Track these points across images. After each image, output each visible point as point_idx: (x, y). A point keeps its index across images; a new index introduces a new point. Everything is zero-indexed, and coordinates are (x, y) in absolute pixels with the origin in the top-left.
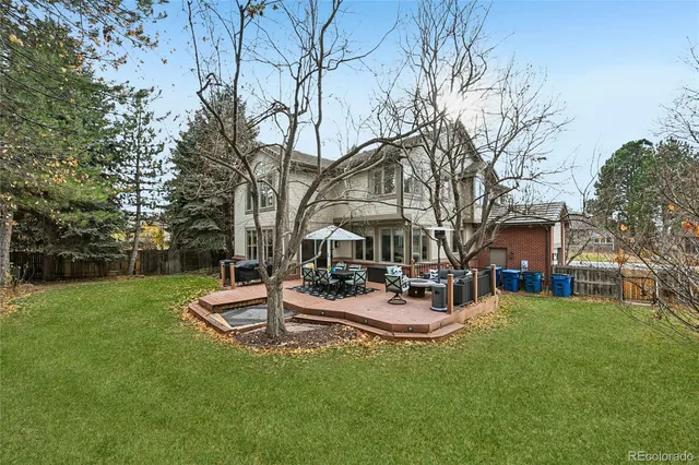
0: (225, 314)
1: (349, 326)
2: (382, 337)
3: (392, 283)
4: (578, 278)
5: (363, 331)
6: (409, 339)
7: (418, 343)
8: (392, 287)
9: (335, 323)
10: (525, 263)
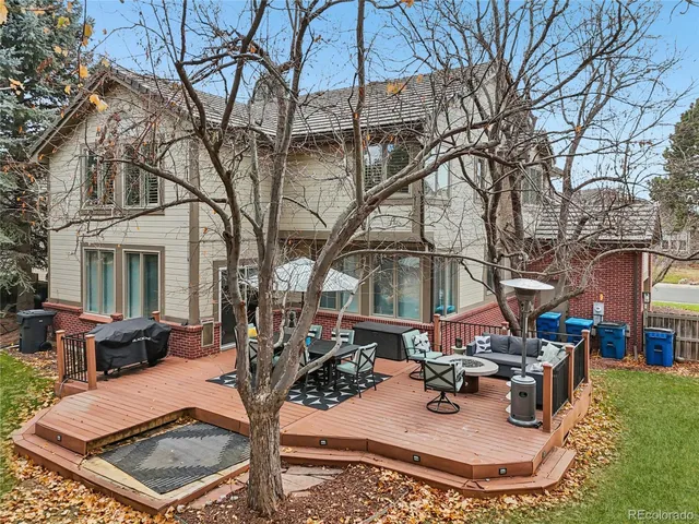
0: (117, 457)
1: (390, 470)
2: (464, 493)
3: (439, 376)
4: (682, 332)
5: (421, 481)
6: (509, 493)
7: (527, 499)
8: (438, 382)
9: (354, 463)
10: (599, 308)
